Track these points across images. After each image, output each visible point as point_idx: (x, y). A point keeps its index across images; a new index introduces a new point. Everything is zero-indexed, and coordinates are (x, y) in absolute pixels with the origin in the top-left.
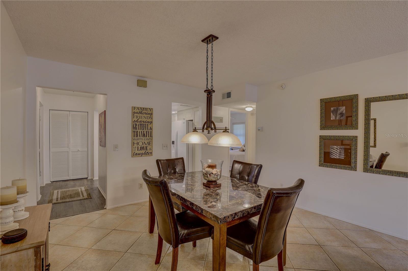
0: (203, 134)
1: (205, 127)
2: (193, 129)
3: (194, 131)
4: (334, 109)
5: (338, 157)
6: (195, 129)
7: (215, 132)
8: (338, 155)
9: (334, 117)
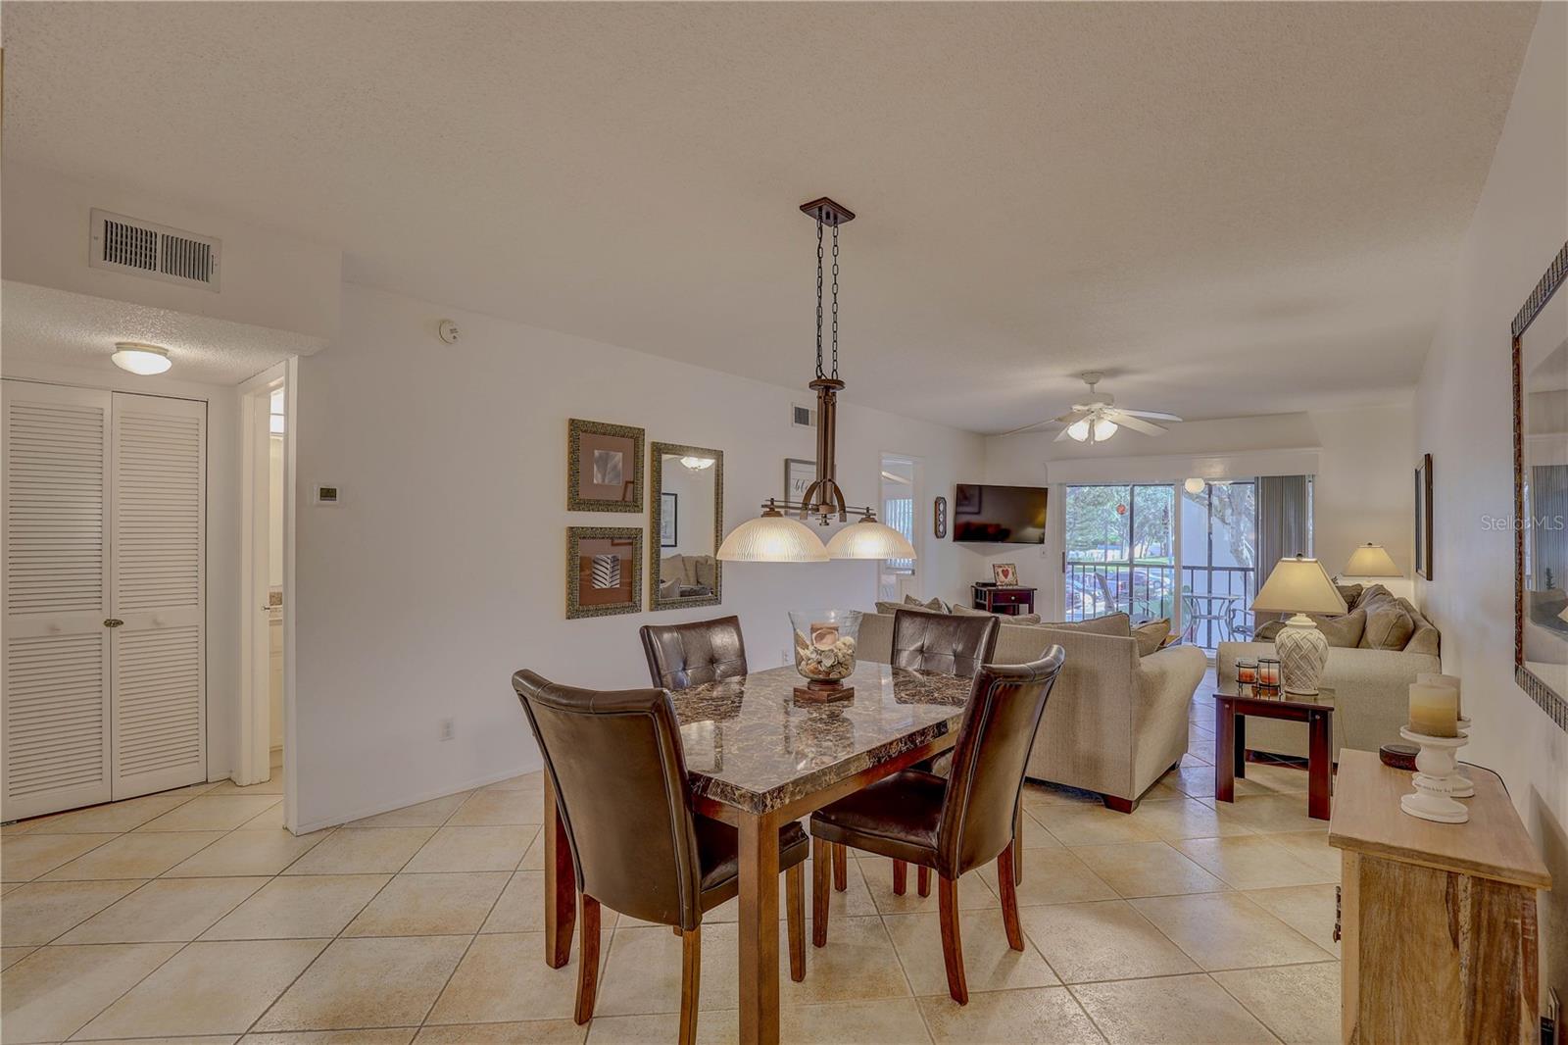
0: (805, 524)
1: (814, 500)
2: (763, 506)
3: (766, 514)
4: (600, 456)
5: (608, 586)
6: (769, 503)
7: (843, 519)
8: (607, 578)
9: (599, 476)
